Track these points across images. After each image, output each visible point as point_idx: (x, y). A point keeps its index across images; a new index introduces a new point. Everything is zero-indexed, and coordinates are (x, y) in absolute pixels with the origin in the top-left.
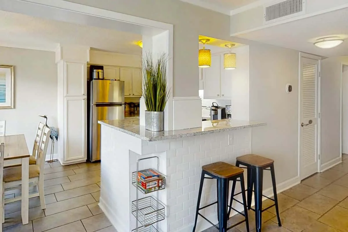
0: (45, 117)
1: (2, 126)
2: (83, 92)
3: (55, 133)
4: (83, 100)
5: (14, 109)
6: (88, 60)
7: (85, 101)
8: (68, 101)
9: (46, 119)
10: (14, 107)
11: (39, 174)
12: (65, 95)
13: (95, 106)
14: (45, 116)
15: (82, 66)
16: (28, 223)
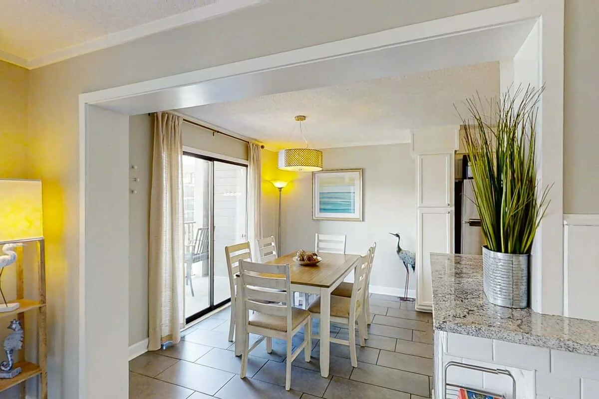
0: (398, 236)
1: (341, 242)
2: (447, 201)
3: (411, 260)
4: (447, 214)
5: (363, 223)
6: (456, 147)
7: (451, 216)
8: (422, 215)
9: (398, 238)
10: (363, 220)
11: (349, 314)
12: (418, 206)
13: (469, 224)
14: (397, 234)
15: (446, 158)
16: (326, 376)
